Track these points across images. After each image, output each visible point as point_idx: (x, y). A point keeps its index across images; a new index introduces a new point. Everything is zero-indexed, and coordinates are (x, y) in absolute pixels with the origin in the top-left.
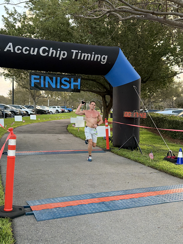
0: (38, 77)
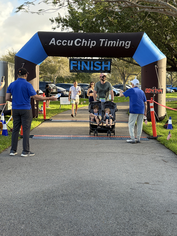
0: (76, 62)
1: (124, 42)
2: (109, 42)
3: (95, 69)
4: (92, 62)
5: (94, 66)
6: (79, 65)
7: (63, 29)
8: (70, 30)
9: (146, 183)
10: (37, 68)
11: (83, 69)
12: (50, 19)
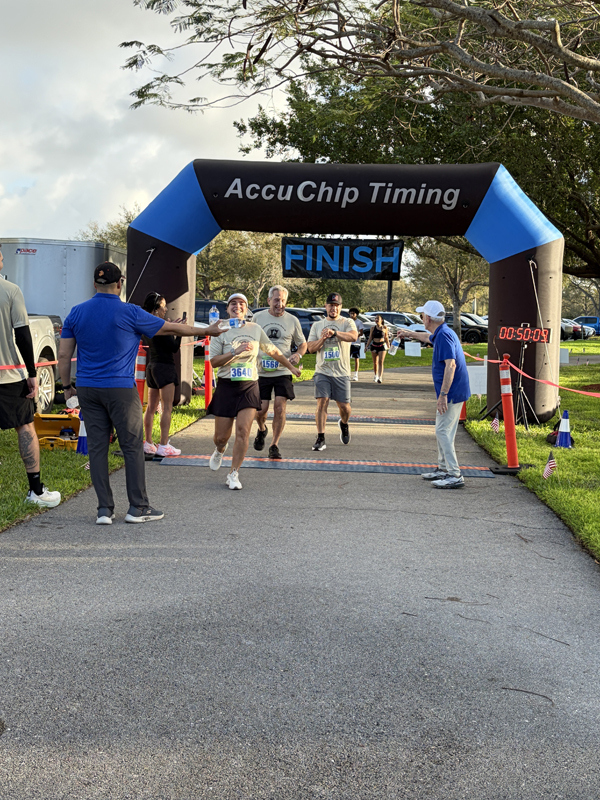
0: (301, 248)
1: (439, 191)
2: (397, 191)
3: (356, 267)
4: (347, 249)
5: (353, 261)
6: (309, 257)
7: (272, 151)
8: (294, 154)
9: (452, 599)
10: (191, 264)
11: (319, 268)
12: (235, 123)
